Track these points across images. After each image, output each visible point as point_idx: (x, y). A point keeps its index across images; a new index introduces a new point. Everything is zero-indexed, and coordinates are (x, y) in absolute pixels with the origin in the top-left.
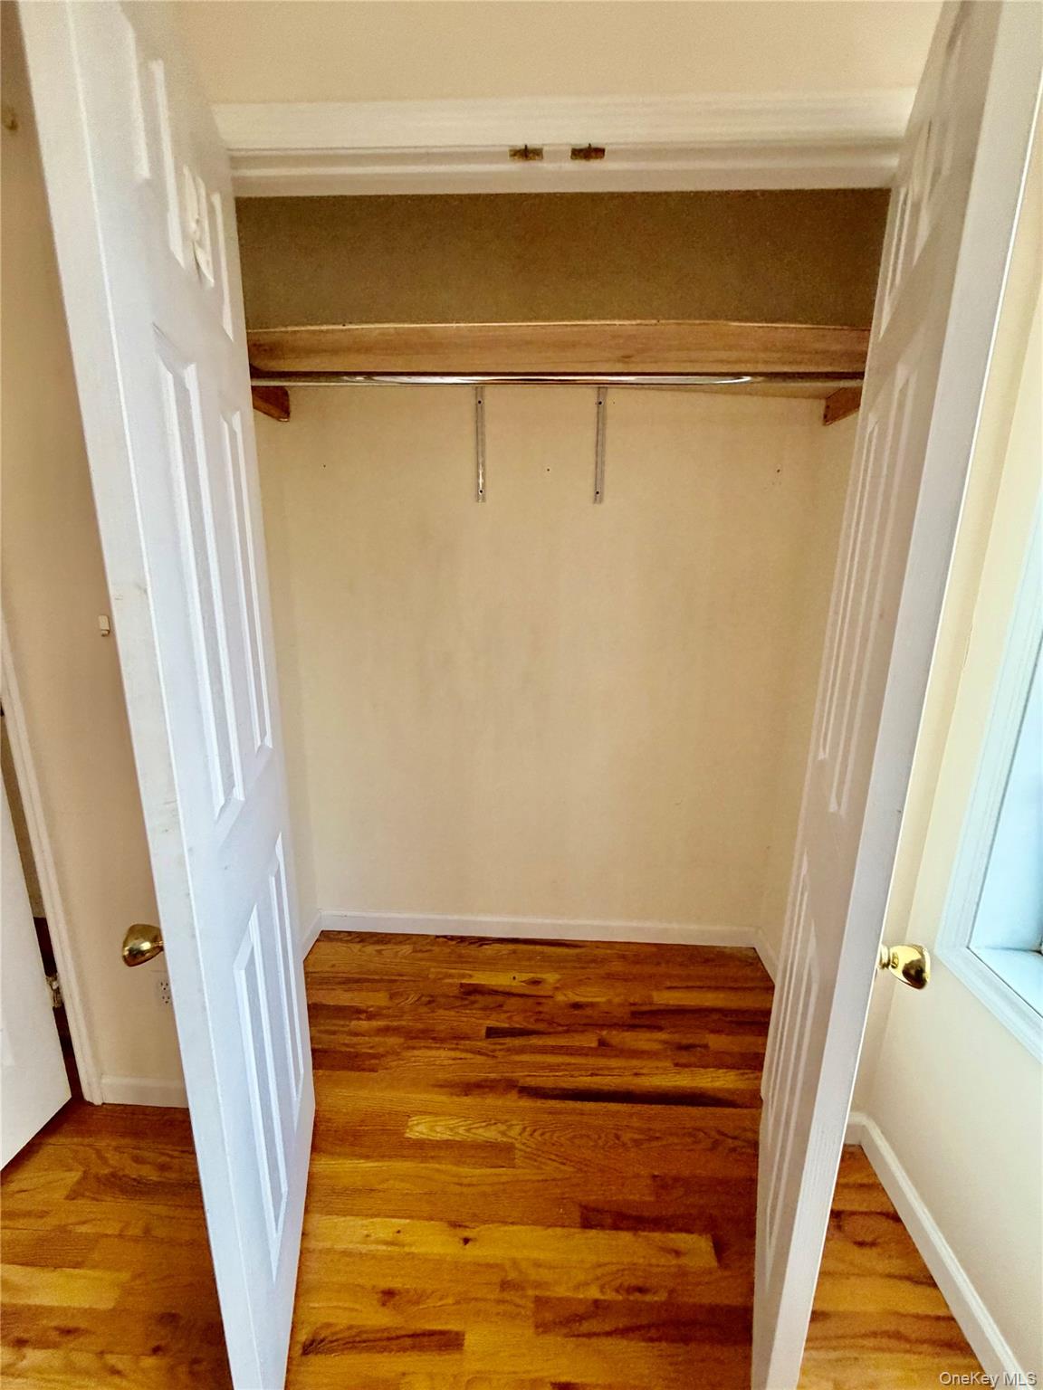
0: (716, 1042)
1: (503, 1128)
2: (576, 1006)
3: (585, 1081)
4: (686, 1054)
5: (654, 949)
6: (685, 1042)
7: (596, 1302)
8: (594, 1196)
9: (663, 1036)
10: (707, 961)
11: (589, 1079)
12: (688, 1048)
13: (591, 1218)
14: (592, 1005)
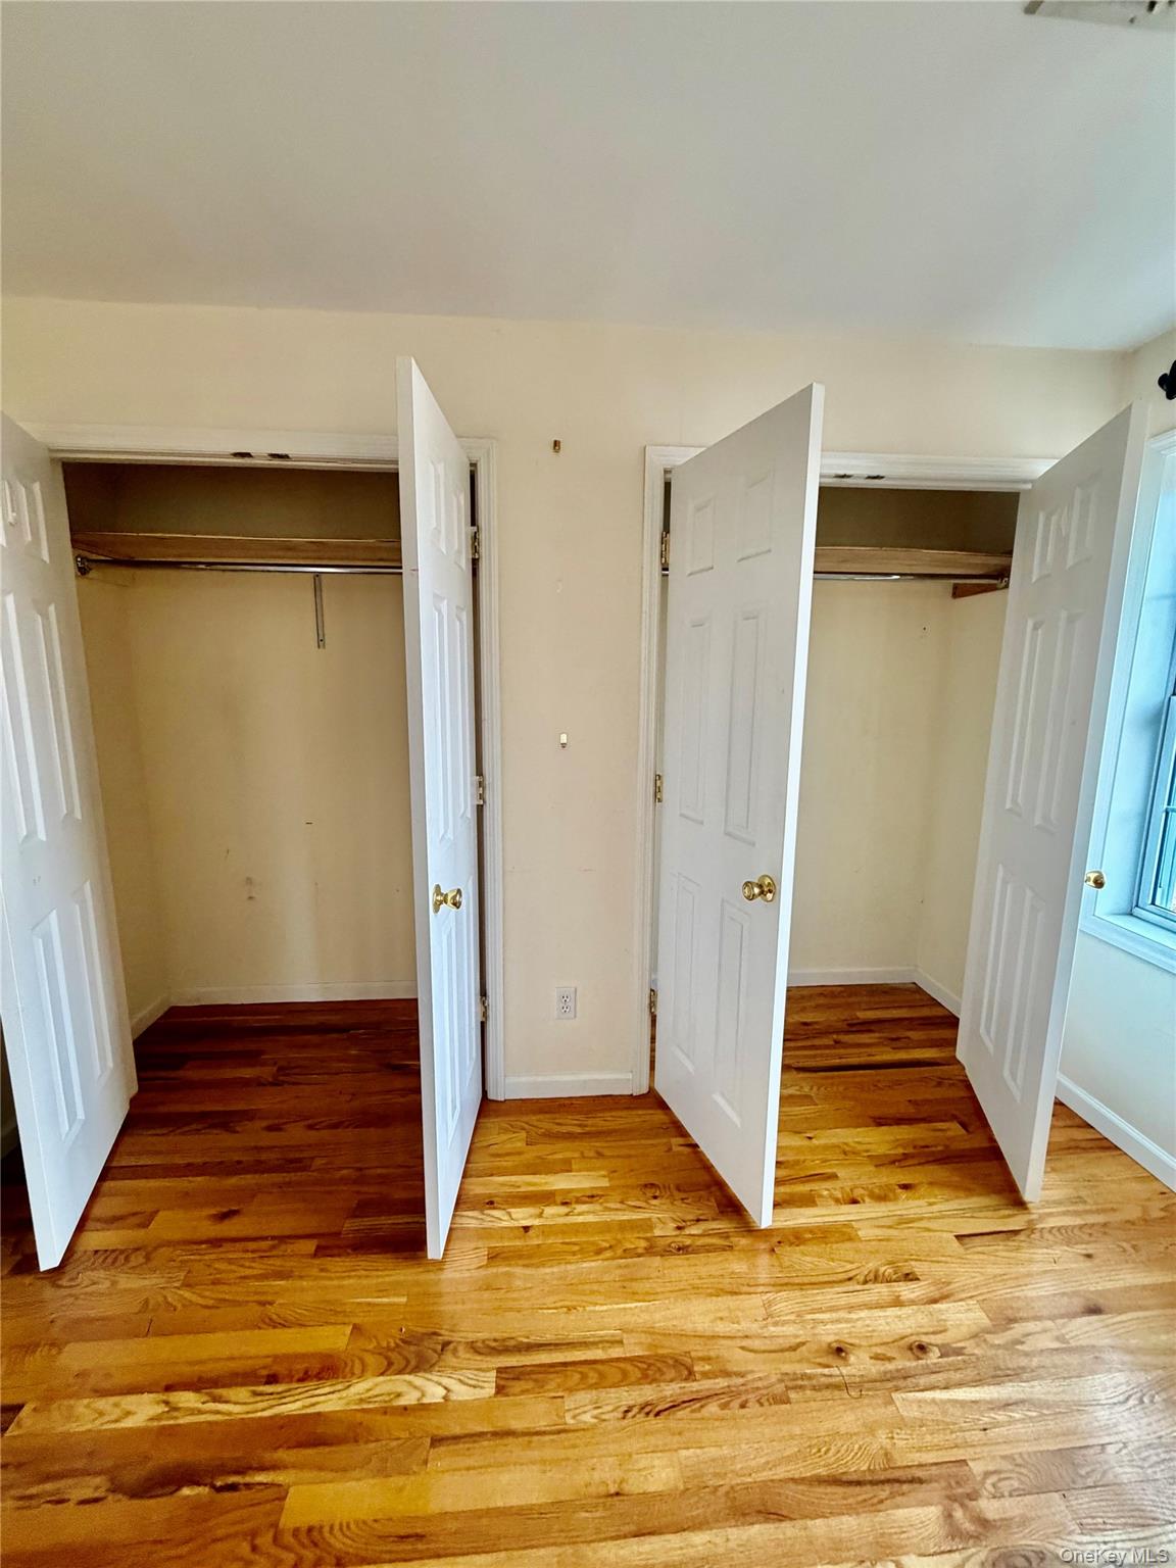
0: (914, 1035)
1: (797, 1088)
2: (805, 1024)
3: (836, 1062)
4: (895, 1042)
5: (842, 989)
6: (894, 1036)
7: (904, 1154)
8: (877, 1113)
9: (877, 1035)
10: (885, 992)
11: (838, 1061)
12: (898, 1039)
13: (880, 1122)
14: (816, 1023)
